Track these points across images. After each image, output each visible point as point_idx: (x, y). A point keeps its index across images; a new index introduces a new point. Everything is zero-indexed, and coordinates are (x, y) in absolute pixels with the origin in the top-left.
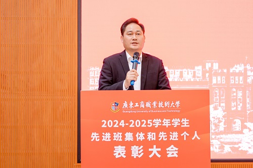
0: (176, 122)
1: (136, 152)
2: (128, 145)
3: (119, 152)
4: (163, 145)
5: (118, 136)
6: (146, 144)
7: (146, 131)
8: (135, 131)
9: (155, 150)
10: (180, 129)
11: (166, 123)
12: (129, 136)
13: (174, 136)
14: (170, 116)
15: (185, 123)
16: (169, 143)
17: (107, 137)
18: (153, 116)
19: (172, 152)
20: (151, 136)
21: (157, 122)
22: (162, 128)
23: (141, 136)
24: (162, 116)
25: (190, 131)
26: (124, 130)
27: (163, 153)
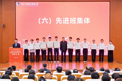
3: (13, 54)
6: (16, 54)
9: (17, 54)
11: (18, 51)
13: (19, 53)
16: (18, 53)
18: (16, 51)
19: (19, 54)
23: (15, 53)
25: (20, 52)
26: (13, 52)
27: (18, 54)
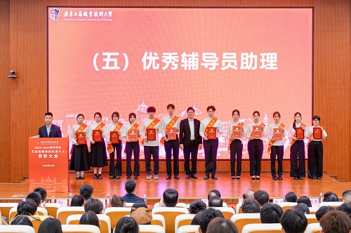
0: (57, 147)
1: (45, 156)
2: (43, 154)
3: (40, 156)
4: (53, 154)
5: (40, 151)
6: (48, 154)
7: (48, 150)
8: (45, 150)
9: (51, 156)
10: (58, 149)
12: (43, 151)
13: (57, 151)
14: (55, 146)
15: (60, 148)
16: (55, 154)
17: (36, 151)
18: (50, 146)
19: (56, 156)
20: (49, 151)
21: (51, 147)
22: (53, 149)
23: (47, 152)
24: (53, 146)
25: (61, 150)
26: (41, 150)
27: (53, 156)
